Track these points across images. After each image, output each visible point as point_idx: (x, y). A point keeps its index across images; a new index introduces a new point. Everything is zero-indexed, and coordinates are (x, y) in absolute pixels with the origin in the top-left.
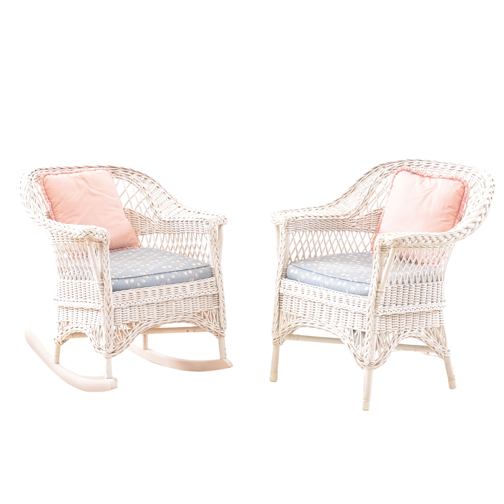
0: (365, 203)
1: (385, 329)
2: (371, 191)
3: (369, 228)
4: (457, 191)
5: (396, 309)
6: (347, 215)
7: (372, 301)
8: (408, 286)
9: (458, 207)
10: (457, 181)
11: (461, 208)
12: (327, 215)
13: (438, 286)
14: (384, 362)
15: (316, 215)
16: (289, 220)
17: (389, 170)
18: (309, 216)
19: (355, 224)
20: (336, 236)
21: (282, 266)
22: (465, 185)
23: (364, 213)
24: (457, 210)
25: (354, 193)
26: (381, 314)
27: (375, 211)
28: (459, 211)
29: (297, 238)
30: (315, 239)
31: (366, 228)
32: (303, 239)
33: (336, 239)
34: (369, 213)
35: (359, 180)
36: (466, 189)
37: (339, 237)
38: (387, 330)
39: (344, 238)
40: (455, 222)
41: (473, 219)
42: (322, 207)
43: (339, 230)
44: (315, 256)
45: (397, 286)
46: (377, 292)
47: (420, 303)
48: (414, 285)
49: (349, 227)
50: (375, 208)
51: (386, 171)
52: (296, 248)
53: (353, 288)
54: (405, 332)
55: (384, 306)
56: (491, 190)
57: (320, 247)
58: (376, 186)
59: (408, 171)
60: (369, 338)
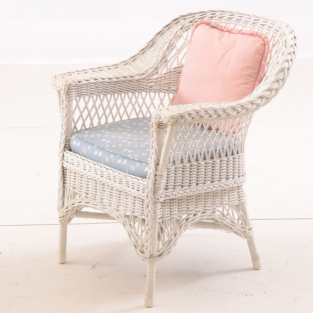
0: (164, 60)
1: (169, 215)
2: (171, 47)
3: (169, 88)
4: (257, 50)
5: (181, 192)
6: (143, 74)
7: (151, 185)
8: (196, 164)
9: (258, 68)
10: (257, 38)
11: (262, 68)
12: (118, 76)
13: (234, 160)
14: (169, 253)
15: (103, 78)
16: (70, 85)
17: (191, 22)
18: (96, 79)
19: (153, 84)
20: (130, 99)
21: (64, 136)
22: (266, 42)
23: (163, 71)
24: (256, 71)
25: (152, 49)
26: (162, 200)
27: (176, 68)
28: (259, 71)
29: (82, 104)
30: (105, 103)
31: (165, 88)
32: (90, 105)
33: (130, 102)
34: (169, 71)
35: (158, 34)
36: (267, 46)
37: (134, 100)
38: (172, 216)
39: (140, 101)
40: (255, 85)
41: (268, 86)
42: (116, 66)
43: (134, 91)
44: (106, 122)
45: (181, 166)
46: (156, 175)
47: (212, 182)
48: (204, 163)
49: (146, 87)
50: (175, 65)
51: (186, 23)
52: (81, 116)
53: (132, 168)
54: (195, 215)
55: (167, 189)
56: (292, 50)
57: (111, 112)
58: (176, 40)
59: (208, 24)
60: (148, 227)
